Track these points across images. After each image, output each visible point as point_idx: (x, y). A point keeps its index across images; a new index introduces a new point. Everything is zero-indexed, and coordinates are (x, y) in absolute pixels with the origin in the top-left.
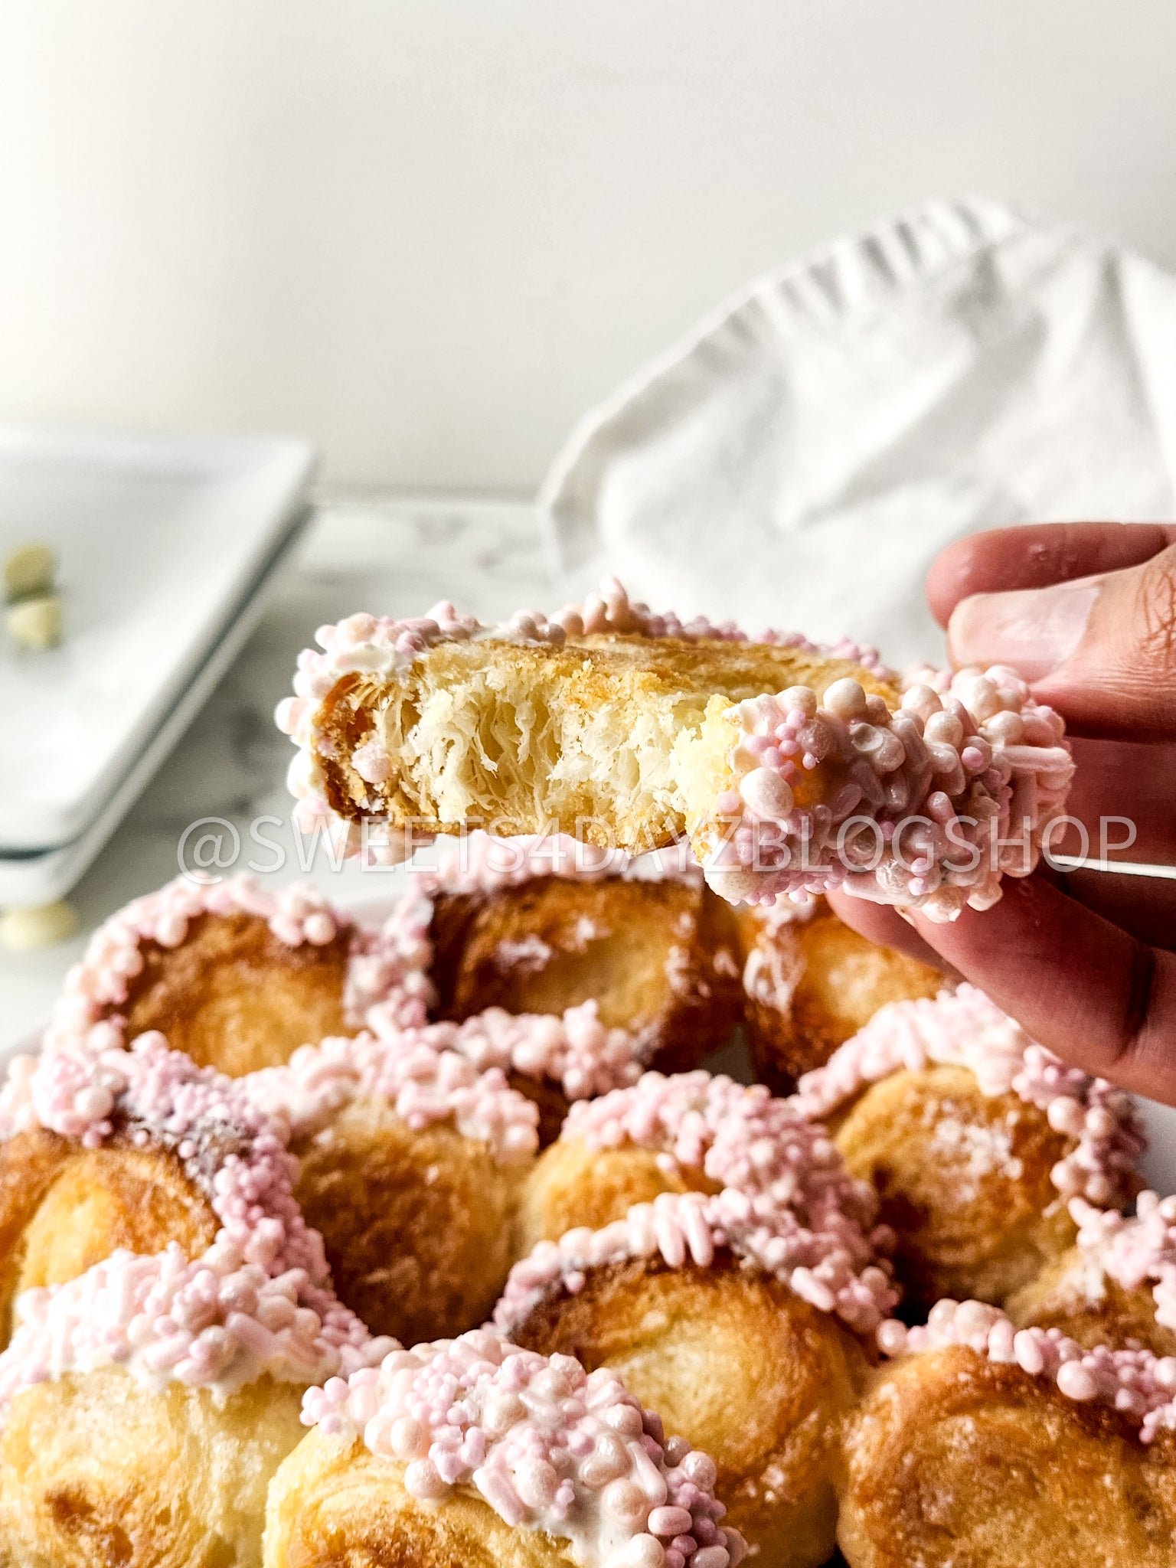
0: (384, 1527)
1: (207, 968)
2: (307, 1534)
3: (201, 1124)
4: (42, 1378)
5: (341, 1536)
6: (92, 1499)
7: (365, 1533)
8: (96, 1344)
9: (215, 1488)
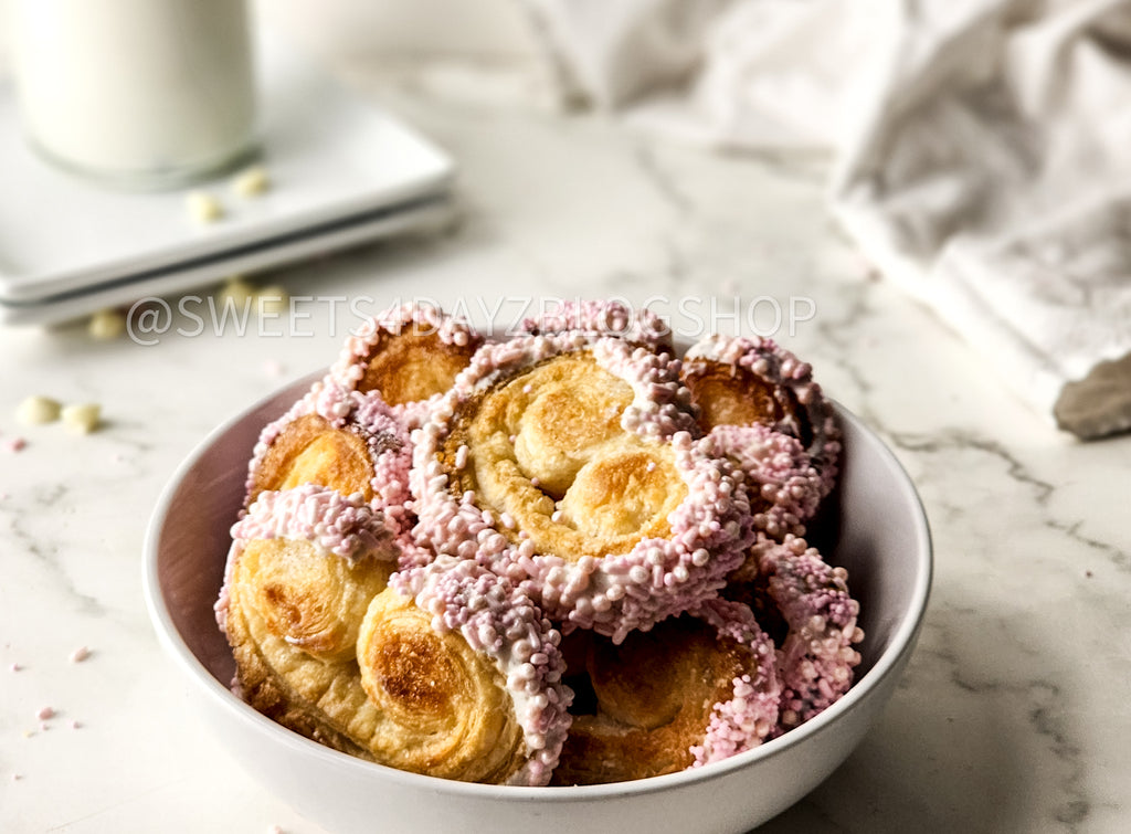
0: (419, 637)
1: (407, 347)
2: (383, 631)
3: (382, 433)
4: (271, 536)
5: (398, 636)
6: (286, 592)
7: (410, 638)
8: (299, 530)
9: (344, 602)
